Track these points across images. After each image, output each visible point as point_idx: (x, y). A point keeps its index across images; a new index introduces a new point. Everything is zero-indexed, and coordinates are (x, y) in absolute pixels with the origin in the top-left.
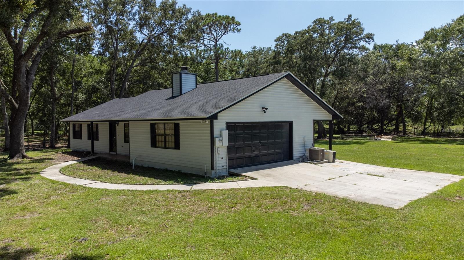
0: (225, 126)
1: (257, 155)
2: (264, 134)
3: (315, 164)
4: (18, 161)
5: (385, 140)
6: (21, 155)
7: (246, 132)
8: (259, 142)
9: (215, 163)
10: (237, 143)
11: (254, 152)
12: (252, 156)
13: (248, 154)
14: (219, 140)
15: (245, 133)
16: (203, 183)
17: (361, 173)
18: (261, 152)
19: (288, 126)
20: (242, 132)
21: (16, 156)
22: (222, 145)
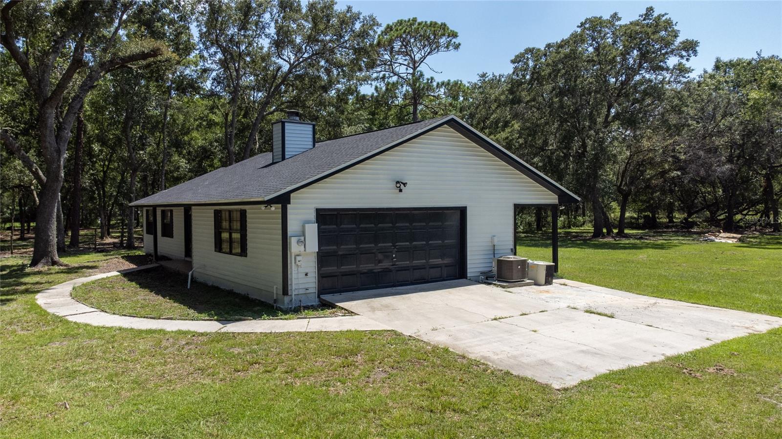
0: (313, 216)
1: (387, 268)
2: (403, 229)
3: (503, 287)
4: (41, 269)
5: (723, 241)
6: (50, 261)
7: (362, 226)
8: (391, 244)
9: (289, 283)
10: (342, 247)
11: (382, 263)
12: (375, 271)
13: (365, 267)
14: (298, 242)
15: (362, 228)
16: (251, 320)
17: (575, 308)
18: (397, 263)
19: (457, 216)
20: (354, 226)
21: (42, 261)
22: (305, 250)
